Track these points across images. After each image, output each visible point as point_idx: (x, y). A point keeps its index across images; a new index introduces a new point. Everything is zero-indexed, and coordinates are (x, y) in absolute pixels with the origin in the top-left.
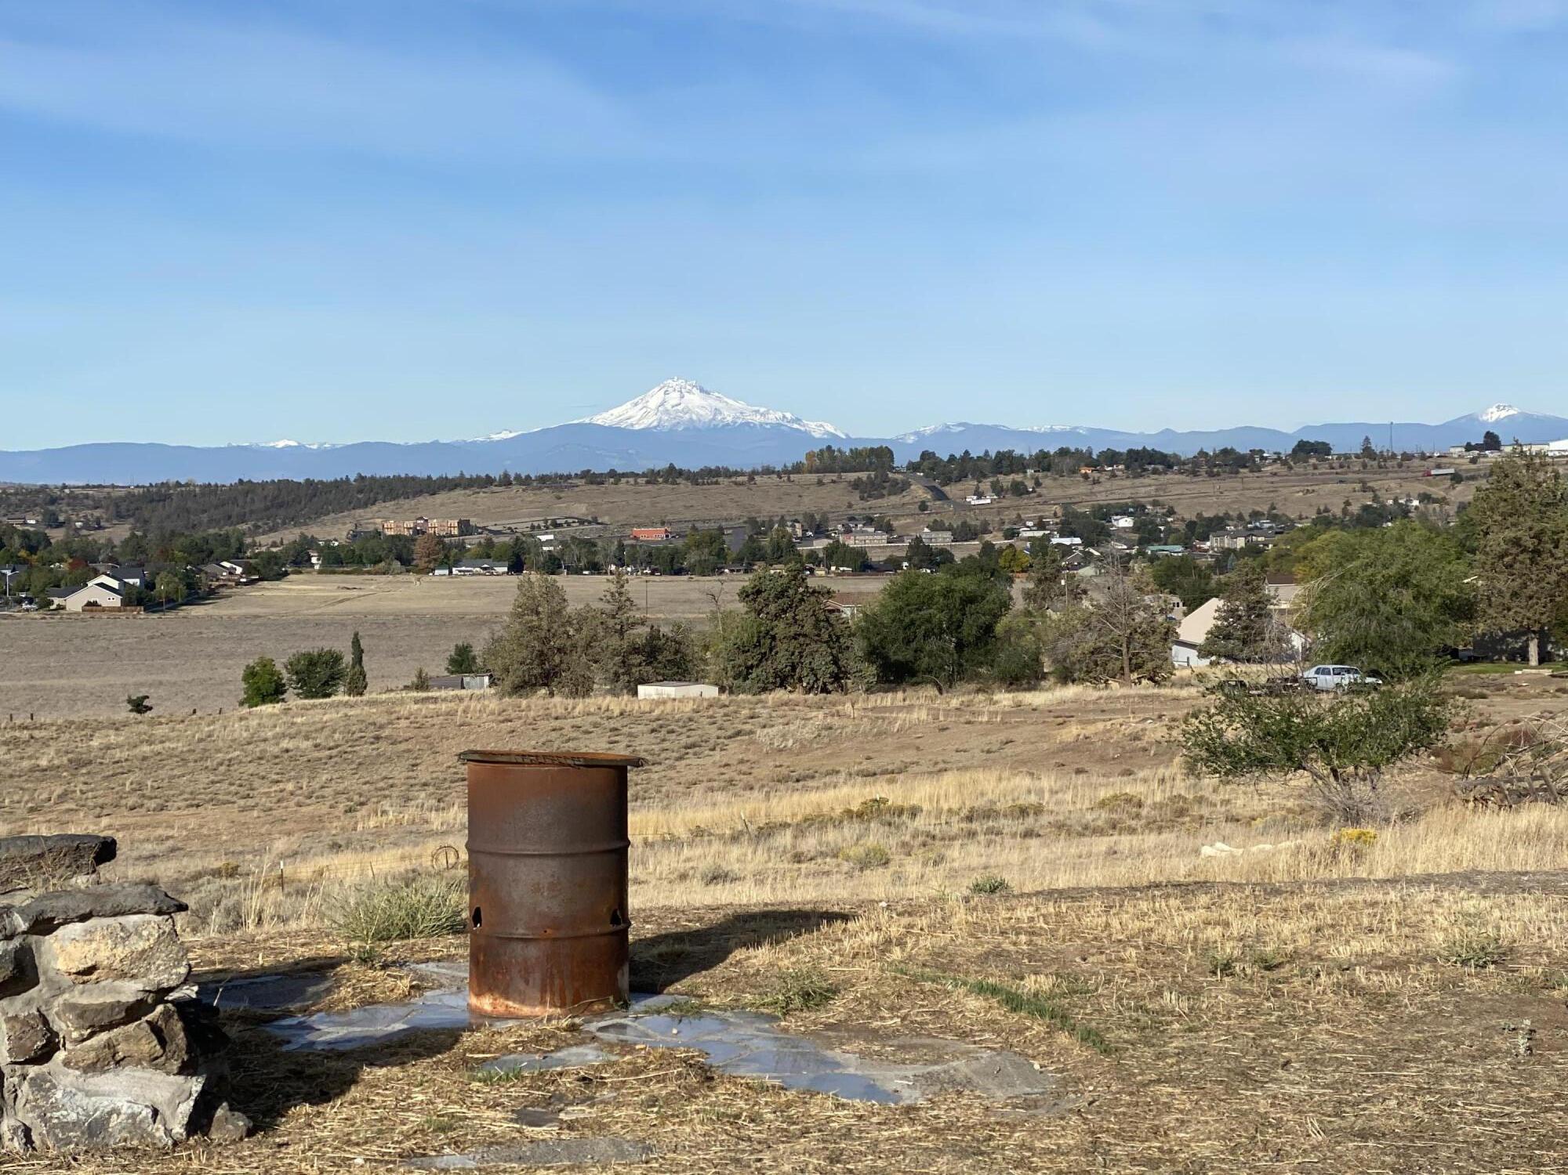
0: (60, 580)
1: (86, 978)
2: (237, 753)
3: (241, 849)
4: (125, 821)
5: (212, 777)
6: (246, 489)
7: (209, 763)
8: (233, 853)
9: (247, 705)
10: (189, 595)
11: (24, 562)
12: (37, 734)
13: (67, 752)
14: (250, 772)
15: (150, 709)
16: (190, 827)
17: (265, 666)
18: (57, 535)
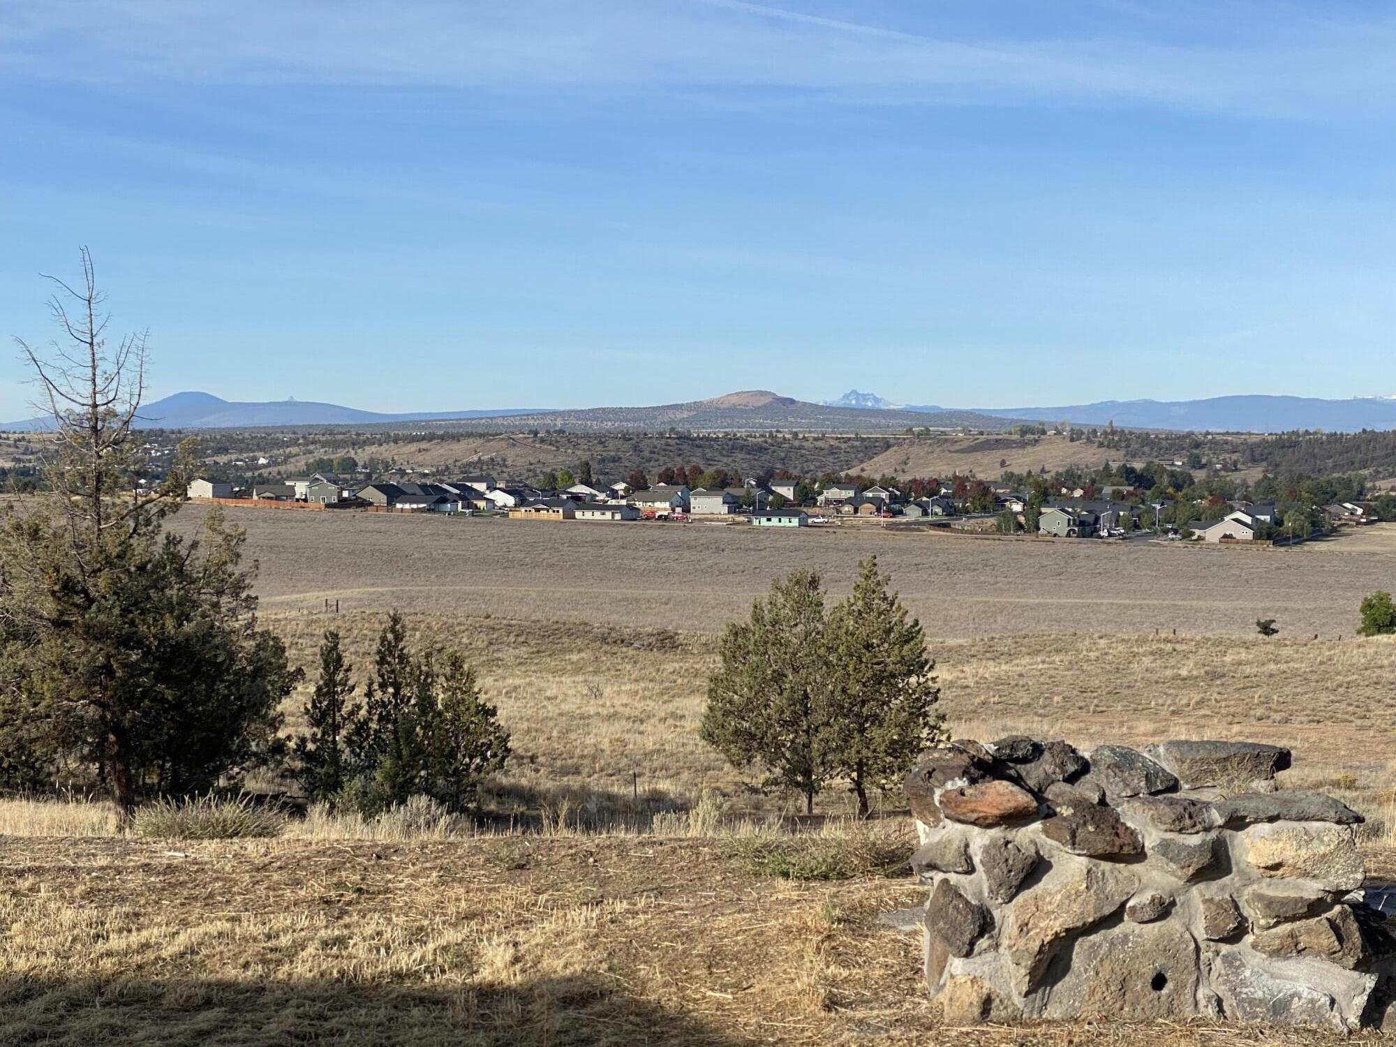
0: (1201, 514)
1: (1273, 873)
2: (1355, 677)
3: (1358, 764)
4: (1253, 730)
5: (1332, 697)
6: (1369, 439)
7: (1329, 684)
8: (1351, 767)
9: (1364, 634)
10: (1314, 532)
11: (1171, 498)
12: (1178, 647)
13: (1204, 665)
14: (1367, 695)
15: (1277, 632)
16: (1311, 740)
17: (1382, 599)
18: (1199, 475)
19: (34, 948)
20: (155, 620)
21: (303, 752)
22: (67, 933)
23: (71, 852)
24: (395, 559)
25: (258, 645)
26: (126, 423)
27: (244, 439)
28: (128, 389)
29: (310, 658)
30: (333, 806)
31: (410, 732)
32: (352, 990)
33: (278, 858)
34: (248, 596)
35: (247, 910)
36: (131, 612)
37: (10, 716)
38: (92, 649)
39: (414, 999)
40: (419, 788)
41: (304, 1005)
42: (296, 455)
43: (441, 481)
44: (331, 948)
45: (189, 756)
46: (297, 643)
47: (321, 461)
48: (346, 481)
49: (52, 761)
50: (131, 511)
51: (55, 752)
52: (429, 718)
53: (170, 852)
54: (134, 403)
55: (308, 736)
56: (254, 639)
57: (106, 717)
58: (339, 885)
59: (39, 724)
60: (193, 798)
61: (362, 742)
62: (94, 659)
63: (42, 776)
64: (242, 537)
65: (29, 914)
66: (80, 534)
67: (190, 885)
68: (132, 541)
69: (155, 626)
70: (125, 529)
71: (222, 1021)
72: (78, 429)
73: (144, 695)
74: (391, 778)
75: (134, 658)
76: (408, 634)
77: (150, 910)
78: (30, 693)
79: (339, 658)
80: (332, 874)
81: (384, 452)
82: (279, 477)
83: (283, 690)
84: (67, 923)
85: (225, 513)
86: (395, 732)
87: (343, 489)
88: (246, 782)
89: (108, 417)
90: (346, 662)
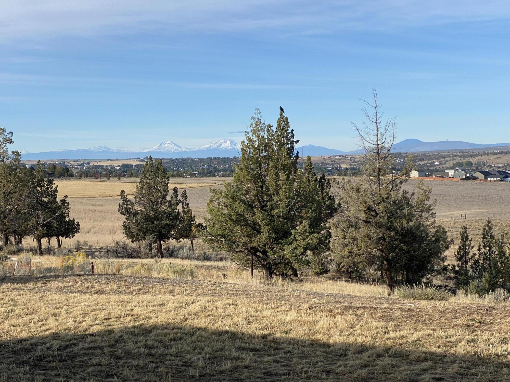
19: (364, 335)
20: (399, 221)
21: (454, 271)
22: (375, 330)
23: (375, 302)
24: (488, 199)
25: (436, 231)
26: (389, 150)
27: (430, 155)
28: (389, 138)
29: (456, 236)
30: (466, 291)
31: (496, 264)
32: (480, 359)
33: (449, 309)
34: (432, 213)
35: (438, 327)
36: (391, 218)
37: (351, 254)
38: (378, 231)
39: (504, 365)
40: (500, 286)
41: (461, 363)
42: (449, 161)
43: (506, 169)
44: (471, 343)
45: (412, 270)
46: (451, 230)
47: (459, 162)
48: (468, 170)
49: (365, 270)
50: (390, 182)
51: (366, 267)
52: (503, 259)
53: (409, 304)
54: (391, 143)
55: (456, 265)
56: (435, 229)
57: (383, 255)
58: (472, 320)
59: (360, 257)
60: (416, 285)
61: (477, 268)
62: (378, 234)
63: (362, 275)
64: (430, 191)
65: (362, 323)
66: (373, 190)
67: (417, 316)
68: (391, 193)
69: (400, 223)
70: (389, 188)
71: (432, 366)
72: (372, 153)
73: (396, 247)
74: (489, 282)
75: (392, 234)
76: (493, 227)
77: (403, 324)
78: (357, 246)
79: (467, 236)
80: (469, 316)
81: (483, 159)
82: (443, 169)
83: (446, 248)
84: (375, 327)
85: (424, 182)
86: (490, 264)
87: (467, 173)
88: (433, 281)
89: (382, 149)
90: (470, 238)
